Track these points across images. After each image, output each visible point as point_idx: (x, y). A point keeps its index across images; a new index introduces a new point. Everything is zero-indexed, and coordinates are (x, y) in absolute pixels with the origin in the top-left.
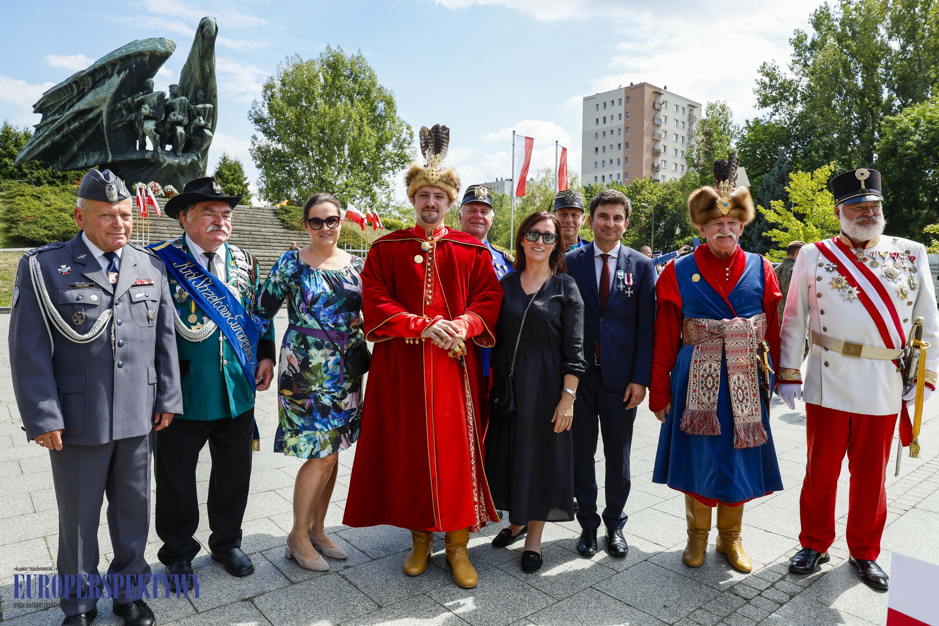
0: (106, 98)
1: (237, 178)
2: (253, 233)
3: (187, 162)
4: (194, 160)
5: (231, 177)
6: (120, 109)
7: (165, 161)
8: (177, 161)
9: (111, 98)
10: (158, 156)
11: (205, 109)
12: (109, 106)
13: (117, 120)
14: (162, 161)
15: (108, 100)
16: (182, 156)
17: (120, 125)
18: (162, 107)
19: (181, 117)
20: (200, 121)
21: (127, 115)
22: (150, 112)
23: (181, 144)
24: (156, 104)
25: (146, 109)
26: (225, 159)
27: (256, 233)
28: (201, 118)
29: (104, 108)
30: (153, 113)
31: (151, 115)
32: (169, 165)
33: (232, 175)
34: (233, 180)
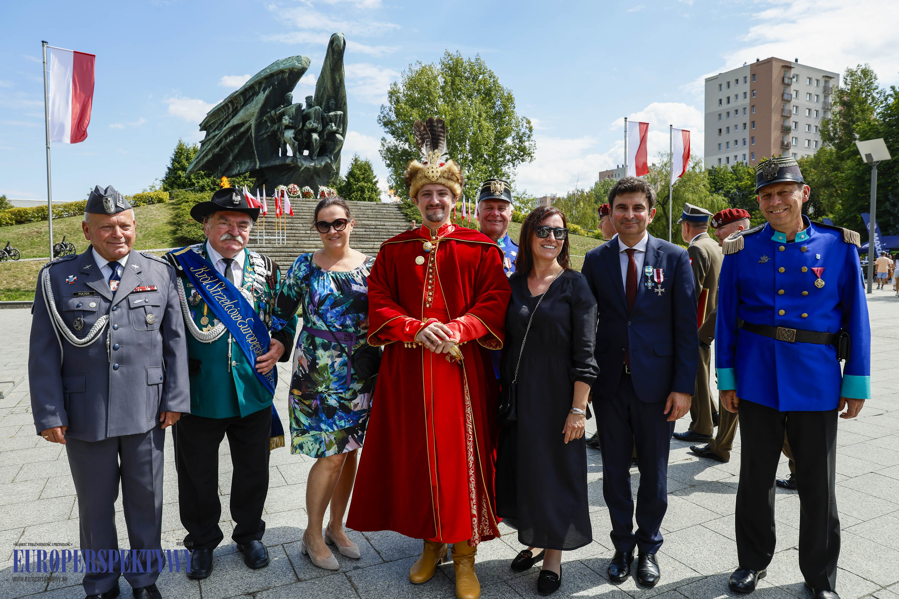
0: (254, 113)
1: (367, 177)
2: (378, 227)
3: (321, 165)
4: (327, 162)
5: (362, 176)
6: (266, 121)
7: (302, 165)
8: (313, 164)
9: (258, 113)
10: (297, 160)
11: (336, 115)
12: (256, 120)
13: (263, 132)
14: (300, 165)
15: (256, 114)
16: (317, 159)
17: (265, 136)
18: (300, 117)
19: (315, 125)
20: (332, 127)
21: (271, 127)
22: (289, 122)
23: (317, 149)
24: (294, 114)
25: (286, 120)
26: (356, 160)
27: (380, 227)
28: (333, 124)
29: (253, 122)
30: (292, 123)
31: (291, 125)
32: (306, 168)
33: (363, 174)
34: (363, 179)
